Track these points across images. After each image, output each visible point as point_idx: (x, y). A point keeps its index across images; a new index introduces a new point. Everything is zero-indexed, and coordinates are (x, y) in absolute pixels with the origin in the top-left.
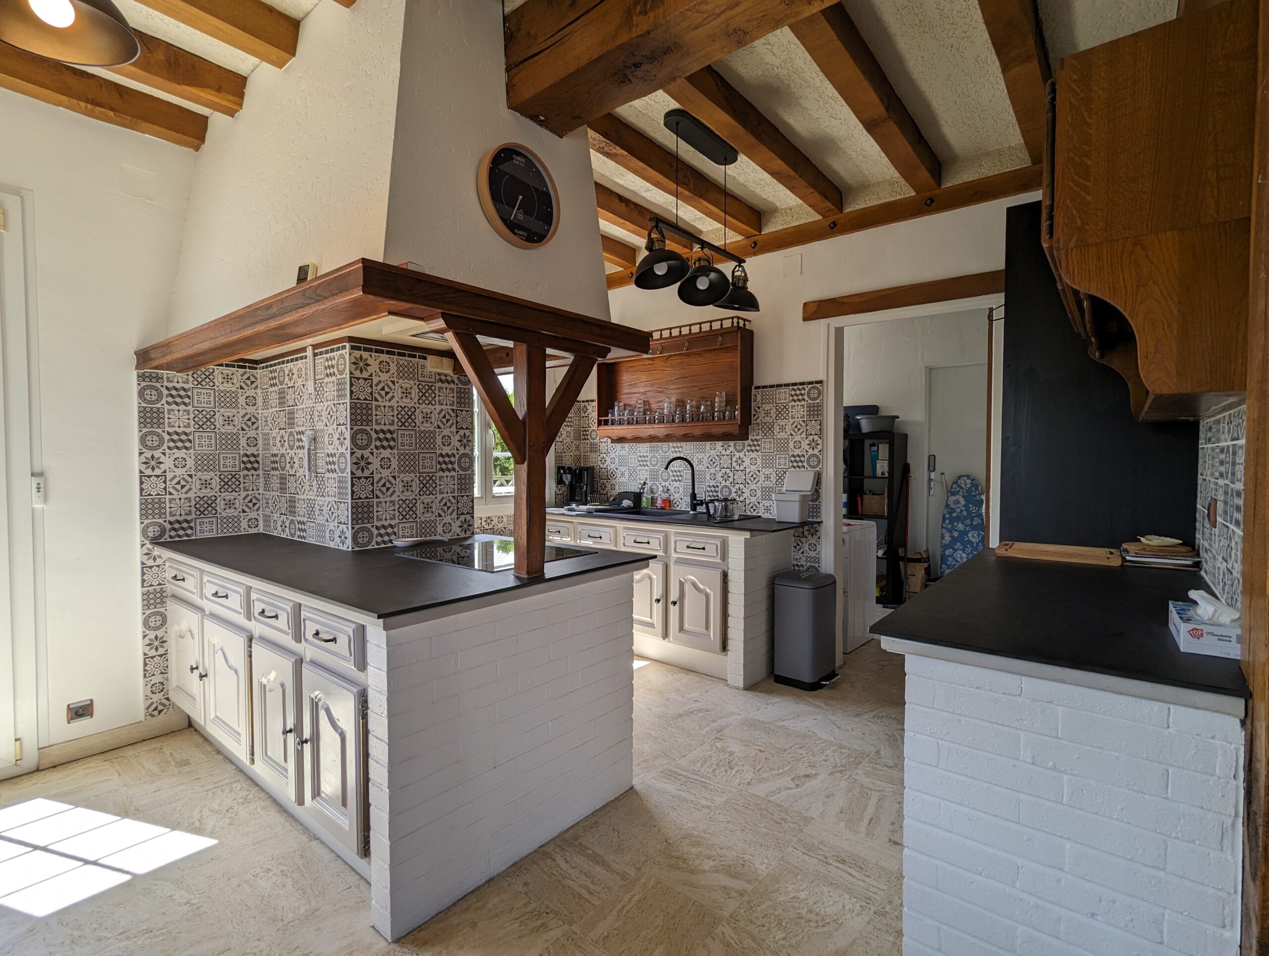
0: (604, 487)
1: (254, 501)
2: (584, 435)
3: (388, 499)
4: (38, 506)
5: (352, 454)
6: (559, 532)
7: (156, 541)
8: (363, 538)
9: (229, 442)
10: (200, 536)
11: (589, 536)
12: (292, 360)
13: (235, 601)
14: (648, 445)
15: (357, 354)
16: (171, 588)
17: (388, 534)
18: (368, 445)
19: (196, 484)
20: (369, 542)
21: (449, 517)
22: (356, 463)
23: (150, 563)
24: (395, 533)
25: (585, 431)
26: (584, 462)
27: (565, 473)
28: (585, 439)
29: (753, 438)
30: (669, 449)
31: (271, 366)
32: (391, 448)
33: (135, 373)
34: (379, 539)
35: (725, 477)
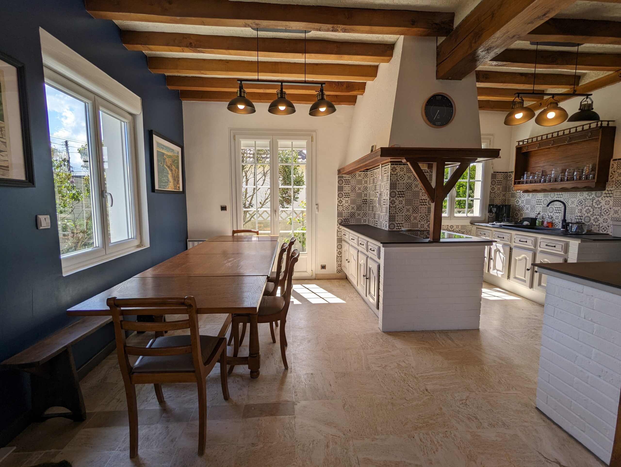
0: (517, 215)
1: (365, 214)
2: (508, 189)
3: (401, 214)
4: (317, 213)
5: (390, 199)
6: (485, 234)
7: (340, 224)
8: (392, 226)
9: (359, 195)
10: (351, 224)
11: (498, 237)
12: (376, 169)
13: (355, 241)
14: (543, 194)
15: (393, 166)
16: (343, 238)
17: (400, 226)
18: (395, 196)
19: (350, 208)
20: (394, 228)
21: (423, 222)
22: (391, 202)
23: (339, 230)
24: (403, 226)
25: (509, 187)
26: (508, 202)
27: (493, 207)
28: (509, 191)
29: (609, 189)
30: (555, 196)
31: (371, 170)
32: (403, 197)
33: (337, 176)
34: (397, 228)
35: (588, 211)
